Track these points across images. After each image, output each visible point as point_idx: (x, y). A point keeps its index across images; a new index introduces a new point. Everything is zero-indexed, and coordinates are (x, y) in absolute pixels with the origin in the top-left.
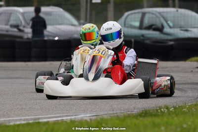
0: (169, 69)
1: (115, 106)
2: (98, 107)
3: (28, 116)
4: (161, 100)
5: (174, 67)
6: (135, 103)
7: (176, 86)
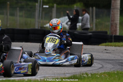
0: (88, 50)
1: (55, 71)
2: (45, 72)
4: (83, 69)
5: (91, 49)
6: (67, 70)
7: (94, 61)
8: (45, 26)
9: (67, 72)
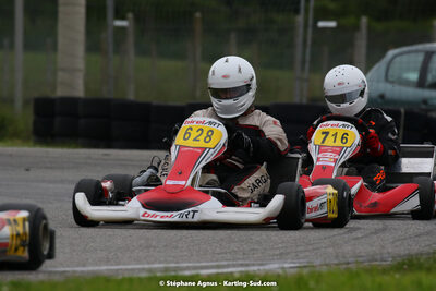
1: (350, 248)
3: (160, 262)
6: (393, 243)
9: (390, 250)
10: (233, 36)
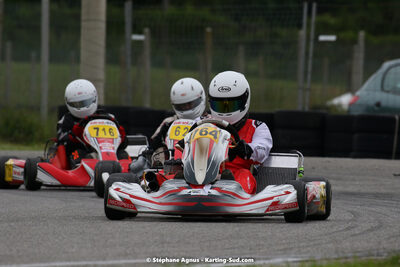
8: (329, 103)
10: (241, 49)
